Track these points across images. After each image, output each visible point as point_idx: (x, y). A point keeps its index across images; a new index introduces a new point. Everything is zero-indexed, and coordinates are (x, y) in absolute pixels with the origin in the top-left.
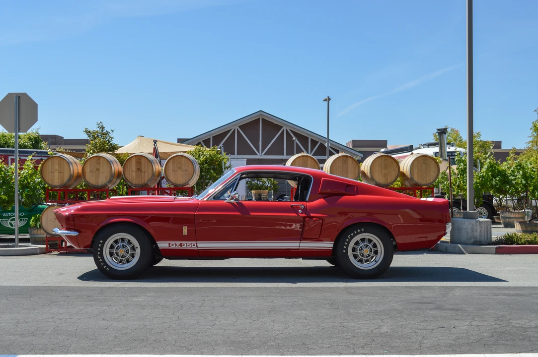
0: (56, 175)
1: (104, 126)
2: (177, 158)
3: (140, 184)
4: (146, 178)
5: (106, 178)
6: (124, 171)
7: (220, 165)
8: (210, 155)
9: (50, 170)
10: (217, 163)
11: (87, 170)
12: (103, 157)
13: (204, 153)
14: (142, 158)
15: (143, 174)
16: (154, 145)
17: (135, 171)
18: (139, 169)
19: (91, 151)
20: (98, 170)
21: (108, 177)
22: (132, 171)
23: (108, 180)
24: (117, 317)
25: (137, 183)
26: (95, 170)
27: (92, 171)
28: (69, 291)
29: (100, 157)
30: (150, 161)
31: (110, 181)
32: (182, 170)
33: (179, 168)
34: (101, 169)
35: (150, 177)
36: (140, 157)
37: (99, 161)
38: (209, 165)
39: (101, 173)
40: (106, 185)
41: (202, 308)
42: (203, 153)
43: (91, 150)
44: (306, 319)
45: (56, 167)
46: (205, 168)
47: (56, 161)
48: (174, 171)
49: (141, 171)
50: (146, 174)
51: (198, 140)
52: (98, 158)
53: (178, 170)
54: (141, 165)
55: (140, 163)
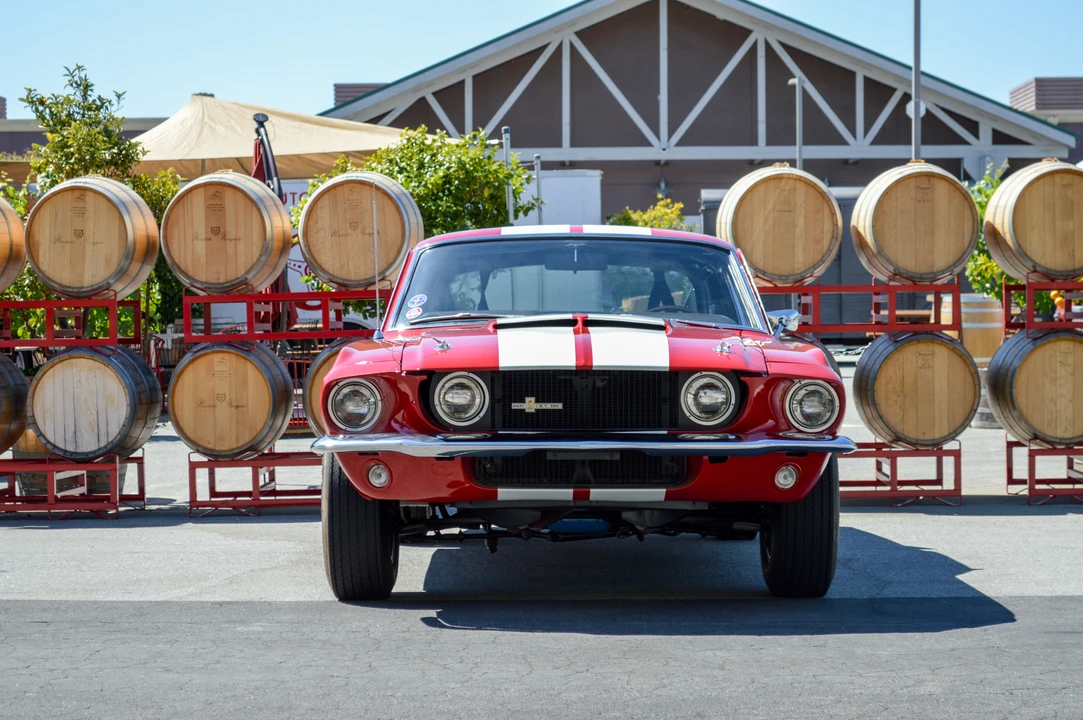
1: (91, 81)
2: (346, 188)
3: (222, 280)
4: (242, 259)
5: (108, 261)
6: (165, 237)
7: (497, 199)
8: (462, 165)
10: (487, 193)
11: (44, 236)
12: (95, 192)
13: (440, 158)
14: (229, 192)
15: (230, 246)
16: (257, 131)
17: (202, 236)
18: (217, 231)
19: (51, 168)
20: (80, 234)
21: (115, 260)
22: (195, 238)
23: (113, 267)
24: (201, 666)
25: (212, 279)
26: (68, 236)
27: (59, 240)
28: (45, 610)
29: (83, 190)
30: (253, 201)
31: (121, 273)
32: (363, 233)
33: (354, 225)
34: (89, 232)
35: (257, 253)
36: (219, 188)
37: (80, 205)
38: (458, 199)
39: (89, 247)
40: (108, 287)
41: (433, 647)
42: (434, 155)
43: (47, 164)
44: (722, 668)
46: (445, 214)
48: (334, 233)
49: (224, 237)
50: (241, 247)
51: (416, 90)
52: (77, 194)
53: (349, 231)
54: (224, 216)
55: (221, 208)
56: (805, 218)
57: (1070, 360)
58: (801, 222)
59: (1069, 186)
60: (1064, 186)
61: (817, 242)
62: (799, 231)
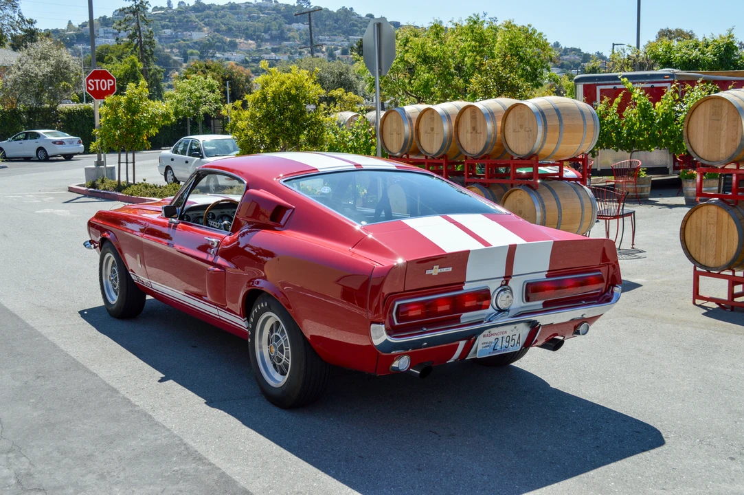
0: (395, 136)
3: (475, 153)
6: (457, 132)
9: (389, 130)
11: (422, 130)
17: (470, 132)
18: (474, 129)
20: (432, 129)
22: (467, 132)
25: (473, 151)
26: (429, 131)
27: (426, 132)
30: (484, 115)
31: (446, 148)
32: (525, 131)
33: (521, 127)
34: (435, 129)
35: (485, 141)
36: (474, 109)
39: (435, 135)
45: (395, 126)
47: (394, 117)
48: (514, 131)
49: (476, 132)
50: (481, 137)
52: (431, 111)
53: (520, 130)
54: (476, 121)
55: (475, 118)
56: (727, 124)
58: (725, 127)
61: (734, 140)
62: (723, 133)
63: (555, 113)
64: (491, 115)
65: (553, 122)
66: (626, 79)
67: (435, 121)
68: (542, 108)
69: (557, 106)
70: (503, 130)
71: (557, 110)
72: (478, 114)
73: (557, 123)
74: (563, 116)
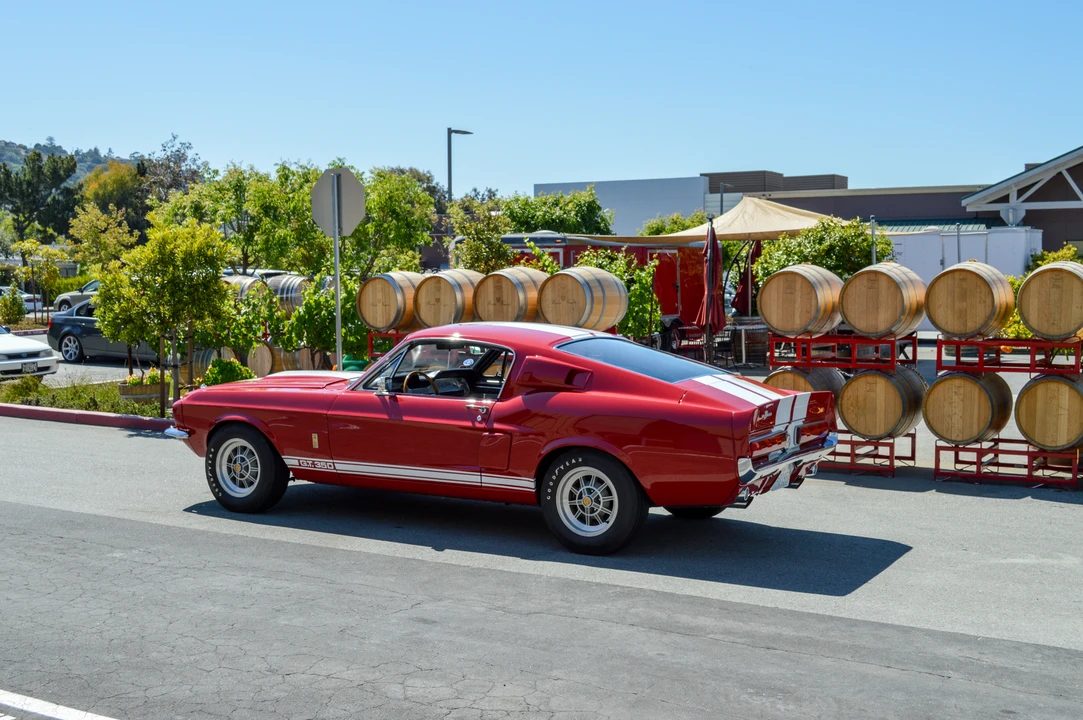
0: (380, 308)
2: (559, 278)
5: (450, 315)
9: (371, 301)
11: (422, 300)
12: (444, 279)
14: (504, 280)
15: (505, 307)
17: (492, 302)
18: (499, 300)
20: (438, 300)
21: (453, 314)
22: (489, 304)
23: (452, 319)
26: (433, 302)
27: (428, 303)
29: (440, 278)
32: (568, 302)
33: (563, 298)
34: (442, 299)
35: (517, 313)
36: (499, 278)
37: (438, 285)
39: (442, 307)
45: (379, 296)
47: (378, 285)
48: (554, 302)
49: (502, 303)
50: (510, 309)
51: (1056, 167)
52: (437, 279)
53: (561, 302)
54: (502, 291)
55: (501, 287)
56: (801, 297)
57: (962, 391)
59: (964, 279)
60: (961, 280)
63: (598, 284)
64: (521, 285)
65: (598, 294)
66: (532, 244)
67: (442, 290)
68: (587, 278)
69: (598, 276)
70: (540, 300)
71: (599, 281)
72: (504, 285)
73: (600, 294)
74: (605, 288)
